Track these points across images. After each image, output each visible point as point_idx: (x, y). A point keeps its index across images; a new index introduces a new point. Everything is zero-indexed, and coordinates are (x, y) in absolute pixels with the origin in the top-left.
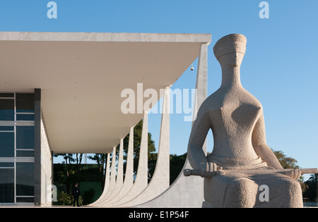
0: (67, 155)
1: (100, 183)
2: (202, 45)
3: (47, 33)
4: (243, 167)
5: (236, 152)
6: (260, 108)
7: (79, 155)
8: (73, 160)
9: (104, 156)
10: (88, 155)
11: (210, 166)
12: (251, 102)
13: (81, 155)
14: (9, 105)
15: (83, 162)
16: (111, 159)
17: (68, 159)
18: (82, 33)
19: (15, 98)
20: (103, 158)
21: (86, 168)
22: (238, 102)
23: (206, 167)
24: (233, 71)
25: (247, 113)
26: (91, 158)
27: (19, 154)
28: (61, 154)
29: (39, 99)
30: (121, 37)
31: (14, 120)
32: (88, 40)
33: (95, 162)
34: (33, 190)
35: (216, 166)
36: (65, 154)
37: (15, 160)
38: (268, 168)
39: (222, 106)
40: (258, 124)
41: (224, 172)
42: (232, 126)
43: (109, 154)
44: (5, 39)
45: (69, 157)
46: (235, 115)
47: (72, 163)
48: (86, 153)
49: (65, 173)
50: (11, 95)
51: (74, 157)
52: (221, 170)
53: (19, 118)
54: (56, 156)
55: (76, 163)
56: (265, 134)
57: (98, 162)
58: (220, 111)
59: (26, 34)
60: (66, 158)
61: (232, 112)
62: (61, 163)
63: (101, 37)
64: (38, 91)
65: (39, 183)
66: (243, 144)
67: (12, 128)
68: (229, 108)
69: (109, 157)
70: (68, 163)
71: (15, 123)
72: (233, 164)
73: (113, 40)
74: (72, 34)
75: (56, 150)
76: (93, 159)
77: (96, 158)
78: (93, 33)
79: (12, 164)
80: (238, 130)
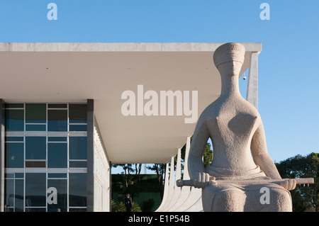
0: (126, 165)
1: (159, 193)
2: (253, 54)
3: (96, 44)
4: (239, 177)
5: (233, 162)
6: (256, 117)
7: (138, 165)
8: (132, 170)
9: (164, 167)
10: (148, 165)
11: (202, 176)
12: (248, 112)
13: (140, 166)
14: (62, 116)
15: (142, 173)
16: (170, 170)
17: (127, 170)
18: (132, 44)
19: (68, 109)
20: (162, 168)
21: (146, 178)
22: (235, 111)
23: (198, 177)
24: (231, 80)
25: (243, 122)
26: (150, 168)
27: (72, 165)
28: (121, 165)
29: (92, 109)
30: (171, 47)
31: (67, 131)
32: (138, 50)
33: (154, 172)
34: (86, 201)
35: (209, 176)
36: (124, 165)
37: (68, 170)
38: (265, 178)
39: (218, 115)
40: (257, 133)
41: (216, 183)
42: (228, 136)
43: (168, 165)
44: (55, 50)
45: (128, 167)
46: (232, 124)
47: (131, 173)
48: (146, 163)
49: (124, 184)
50: (65, 106)
51: (133, 167)
52: (214, 181)
53: (72, 128)
54: (115, 166)
55: (135, 173)
56: (265, 143)
57: (157, 172)
58: (216, 120)
59: (76, 44)
60: (125, 168)
61: (228, 121)
62: (120, 173)
63: (151, 47)
64: (91, 102)
65: (92, 193)
66: (240, 154)
67: (65, 139)
68: (225, 117)
69: (168, 167)
70: (127, 173)
71: (68, 134)
72: (229, 174)
73: (163, 50)
74: (122, 44)
75: (114, 161)
76: (152, 169)
77: (155, 168)
78: (143, 44)
79: (65, 175)
80: (236, 139)
